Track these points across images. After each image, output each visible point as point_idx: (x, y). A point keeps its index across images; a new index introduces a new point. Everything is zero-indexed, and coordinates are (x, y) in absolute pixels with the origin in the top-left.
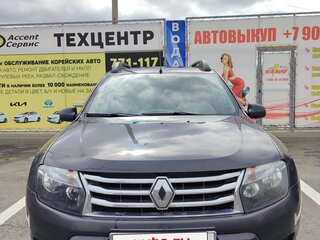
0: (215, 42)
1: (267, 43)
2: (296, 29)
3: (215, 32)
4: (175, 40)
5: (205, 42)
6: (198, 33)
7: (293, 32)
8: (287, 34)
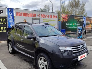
0: (22, 16)
1: (34, 17)
2: (40, 14)
3: (22, 13)
4: (10, 14)
5: (19, 16)
6: (17, 13)
7: (39, 15)
8: (38, 16)
